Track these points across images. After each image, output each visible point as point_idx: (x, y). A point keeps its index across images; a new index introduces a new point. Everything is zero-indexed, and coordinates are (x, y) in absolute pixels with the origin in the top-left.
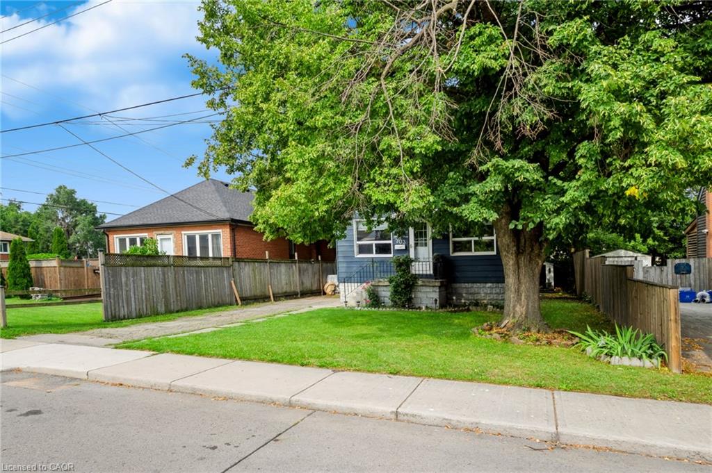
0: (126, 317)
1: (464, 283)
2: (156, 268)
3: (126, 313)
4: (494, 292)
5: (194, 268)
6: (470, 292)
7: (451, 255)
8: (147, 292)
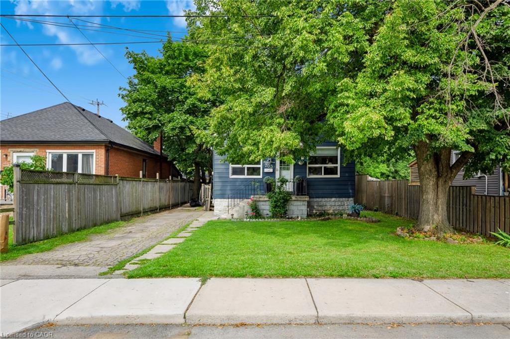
0: (35, 239)
1: (316, 198)
2: (63, 186)
3: (35, 235)
4: (337, 204)
5: (92, 186)
6: (320, 205)
7: (308, 177)
8: (55, 211)
